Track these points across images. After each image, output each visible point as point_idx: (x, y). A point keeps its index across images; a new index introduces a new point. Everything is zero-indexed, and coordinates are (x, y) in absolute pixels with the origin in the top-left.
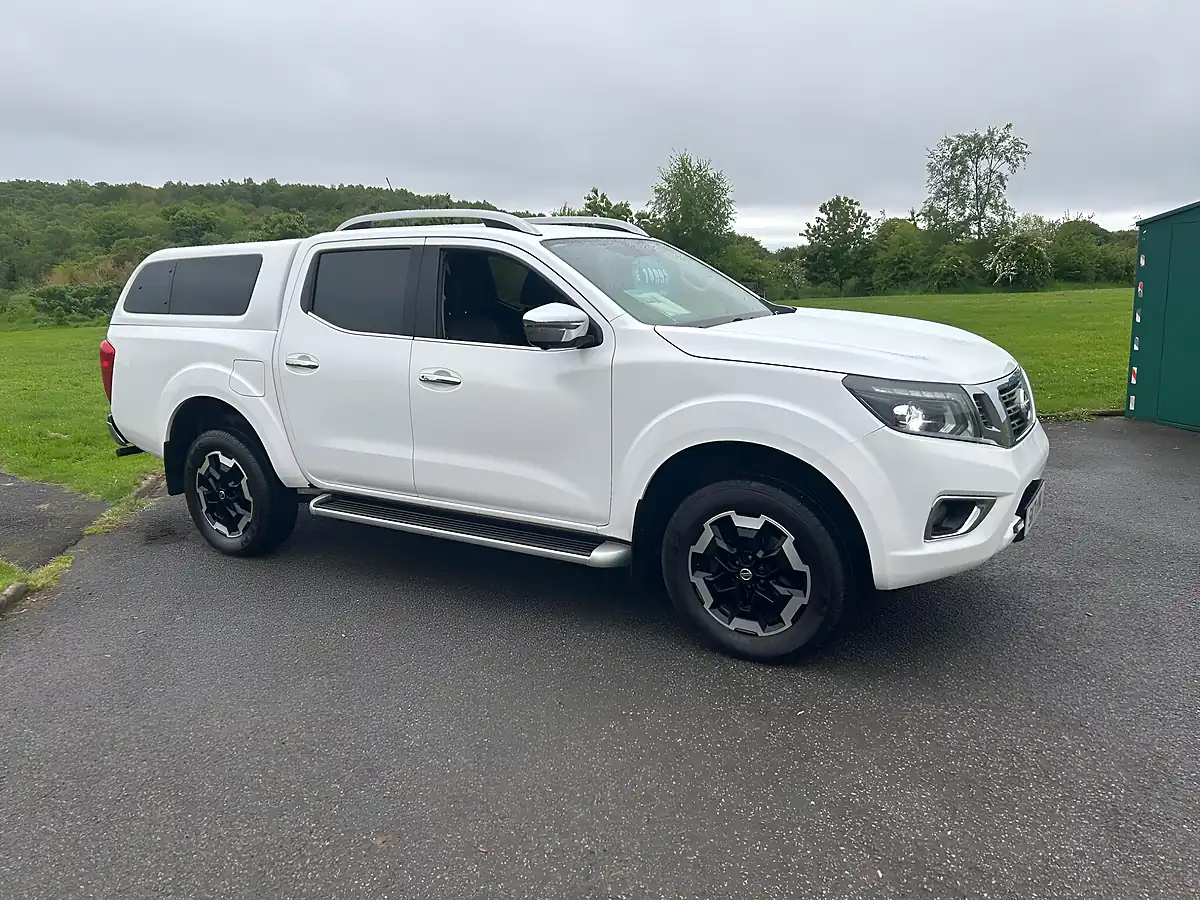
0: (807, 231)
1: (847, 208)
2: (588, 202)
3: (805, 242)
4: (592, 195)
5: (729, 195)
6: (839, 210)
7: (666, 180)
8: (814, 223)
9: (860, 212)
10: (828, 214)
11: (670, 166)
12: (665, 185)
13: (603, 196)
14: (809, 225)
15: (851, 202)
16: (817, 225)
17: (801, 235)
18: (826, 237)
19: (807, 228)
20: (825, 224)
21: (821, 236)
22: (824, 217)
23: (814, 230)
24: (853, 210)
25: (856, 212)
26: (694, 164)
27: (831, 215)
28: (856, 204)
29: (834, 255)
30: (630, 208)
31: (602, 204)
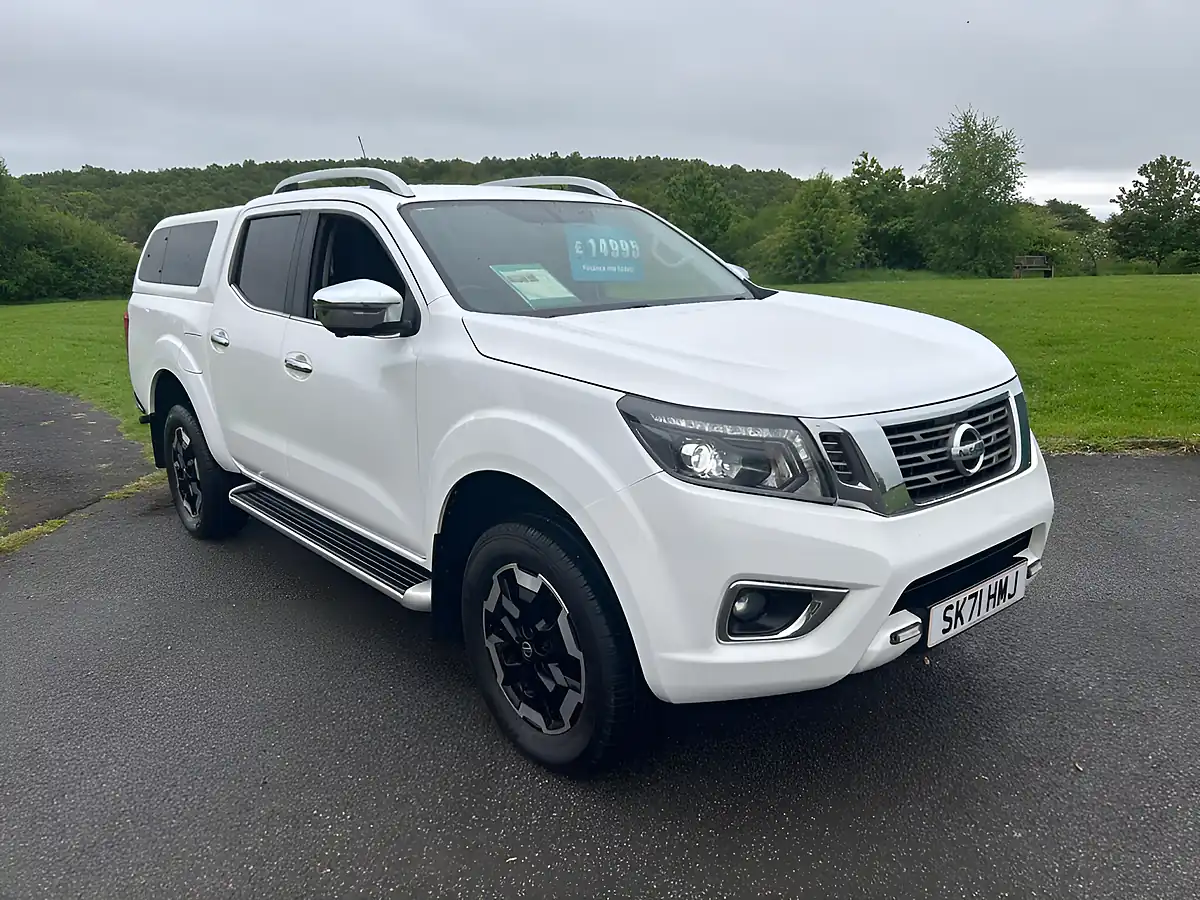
0: (1120, 197)
1: (1173, 170)
2: (856, 167)
3: (1117, 210)
4: (861, 159)
5: (1018, 157)
6: (1163, 172)
7: (944, 141)
8: (1130, 187)
9: (1190, 174)
10: (1150, 177)
11: (949, 124)
12: (943, 147)
13: (873, 161)
14: (1123, 190)
15: (1179, 163)
16: (1133, 189)
17: (1113, 201)
18: (1144, 205)
19: (1121, 193)
20: (1143, 189)
21: (1139, 203)
22: (1144, 180)
23: (1131, 195)
24: (1182, 171)
25: (1186, 173)
26: (979, 122)
27: (1153, 178)
28: (1187, 164)
29: (1152, 225)
30: (903, 173)
31: (872, 170)
